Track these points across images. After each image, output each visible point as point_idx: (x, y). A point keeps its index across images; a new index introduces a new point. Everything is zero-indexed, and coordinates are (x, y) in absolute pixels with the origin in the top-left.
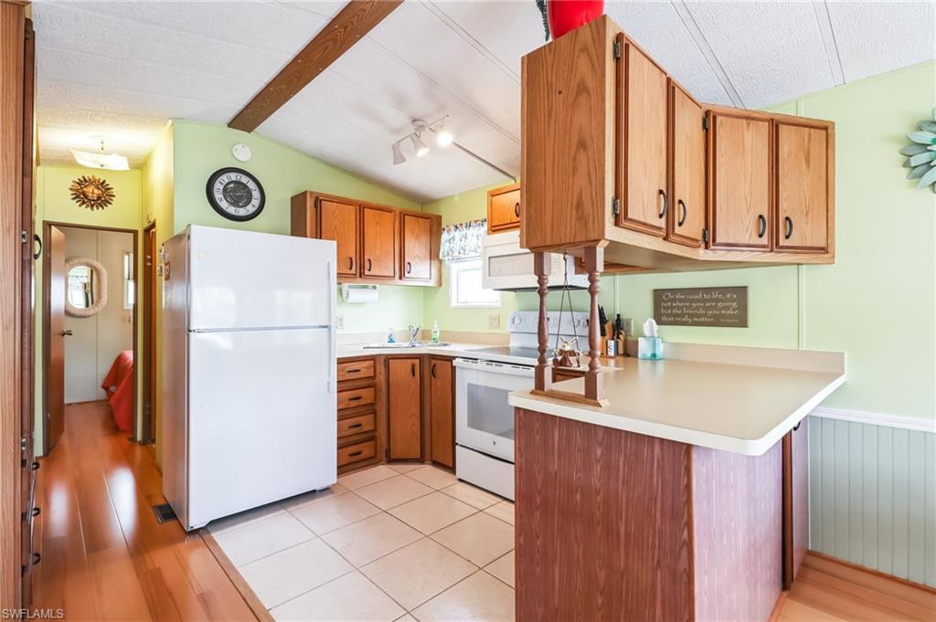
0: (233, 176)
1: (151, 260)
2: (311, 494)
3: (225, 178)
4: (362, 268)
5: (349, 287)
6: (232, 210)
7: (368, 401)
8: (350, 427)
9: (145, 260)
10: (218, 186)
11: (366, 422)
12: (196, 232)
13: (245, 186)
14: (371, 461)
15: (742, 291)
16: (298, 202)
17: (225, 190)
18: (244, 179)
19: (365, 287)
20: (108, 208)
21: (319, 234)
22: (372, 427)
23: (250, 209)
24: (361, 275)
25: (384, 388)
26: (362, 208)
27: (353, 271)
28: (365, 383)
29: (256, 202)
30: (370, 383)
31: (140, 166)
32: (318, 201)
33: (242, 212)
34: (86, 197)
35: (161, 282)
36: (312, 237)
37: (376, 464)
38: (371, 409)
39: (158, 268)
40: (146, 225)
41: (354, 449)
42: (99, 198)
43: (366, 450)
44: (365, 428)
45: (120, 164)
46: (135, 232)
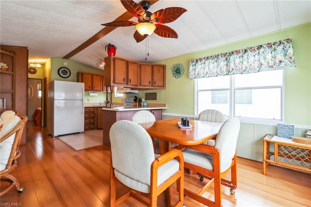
0: (64, 69)
1: (45, 86)
2: (79, 133)
3: (62, 69)
4: (93, 88)
5: (91, 92)
6: (63, 76)
7: (93, 116)
8: (88, 121)
9: (44, 86)
10: (60, 71)
11: (92, 121)
12: (56, 82)
13: (66, 71)
14: (93, 129)
15: (156, 94)
16: (78, 74)
17: (62, 72)
18: (66, 69)
19: (95, 92)
20: (36, 74)
21: (82, 82)
22: (93, 122)
23: (67, 76)
24: (93, 90)
25: (96, 114)
26: (92, 75)
27: (90, 89)
28: (92, 112)
29: (68, 74)
30: (93, 112)
31: (43, 65)
32: (82, 74)
33: (65, 76)
34: (31, 72)
35: (48, 91)
36: (81, 82)
37: (95, 129)
38: (93, 118)
39: (47, 88)
40: (44, 78)
41: (90, 126)
42: (34, 72)
43: (92, 126)
44: (92, 122)
45: (39, 66)
46: (42, 79)
